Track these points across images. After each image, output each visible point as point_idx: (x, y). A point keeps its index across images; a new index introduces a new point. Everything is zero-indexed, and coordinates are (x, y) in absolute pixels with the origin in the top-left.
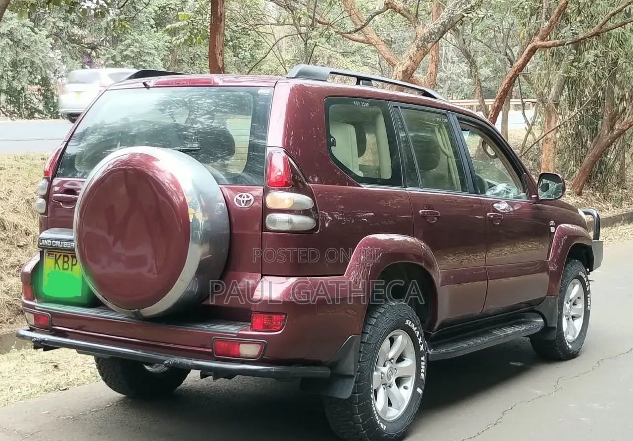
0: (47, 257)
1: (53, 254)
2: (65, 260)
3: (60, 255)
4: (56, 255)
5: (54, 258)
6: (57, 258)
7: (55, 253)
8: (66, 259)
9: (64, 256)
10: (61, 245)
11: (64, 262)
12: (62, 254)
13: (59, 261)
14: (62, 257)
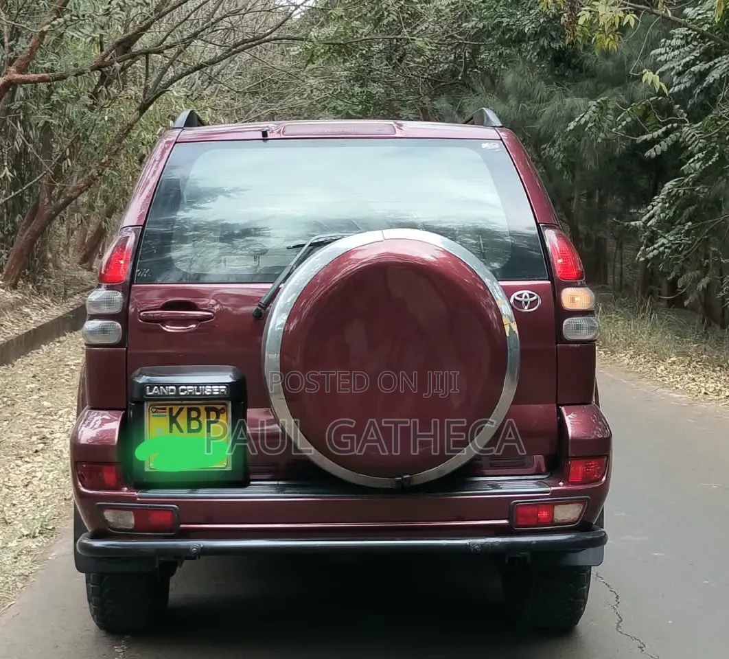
0: (151, 414)
1: (165, 409)
2: (192, 416)
3: (181, 409)
4: (171, 410)
5: (168, 414)
6: (174, 415)
7: (168, 407)
8: (194, 414)
9: (189, 410)
10: (198, 391)
11: (190, 419)
12: (186, 407)
13: (178, 419)
14: (184, 413)
